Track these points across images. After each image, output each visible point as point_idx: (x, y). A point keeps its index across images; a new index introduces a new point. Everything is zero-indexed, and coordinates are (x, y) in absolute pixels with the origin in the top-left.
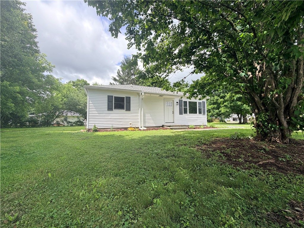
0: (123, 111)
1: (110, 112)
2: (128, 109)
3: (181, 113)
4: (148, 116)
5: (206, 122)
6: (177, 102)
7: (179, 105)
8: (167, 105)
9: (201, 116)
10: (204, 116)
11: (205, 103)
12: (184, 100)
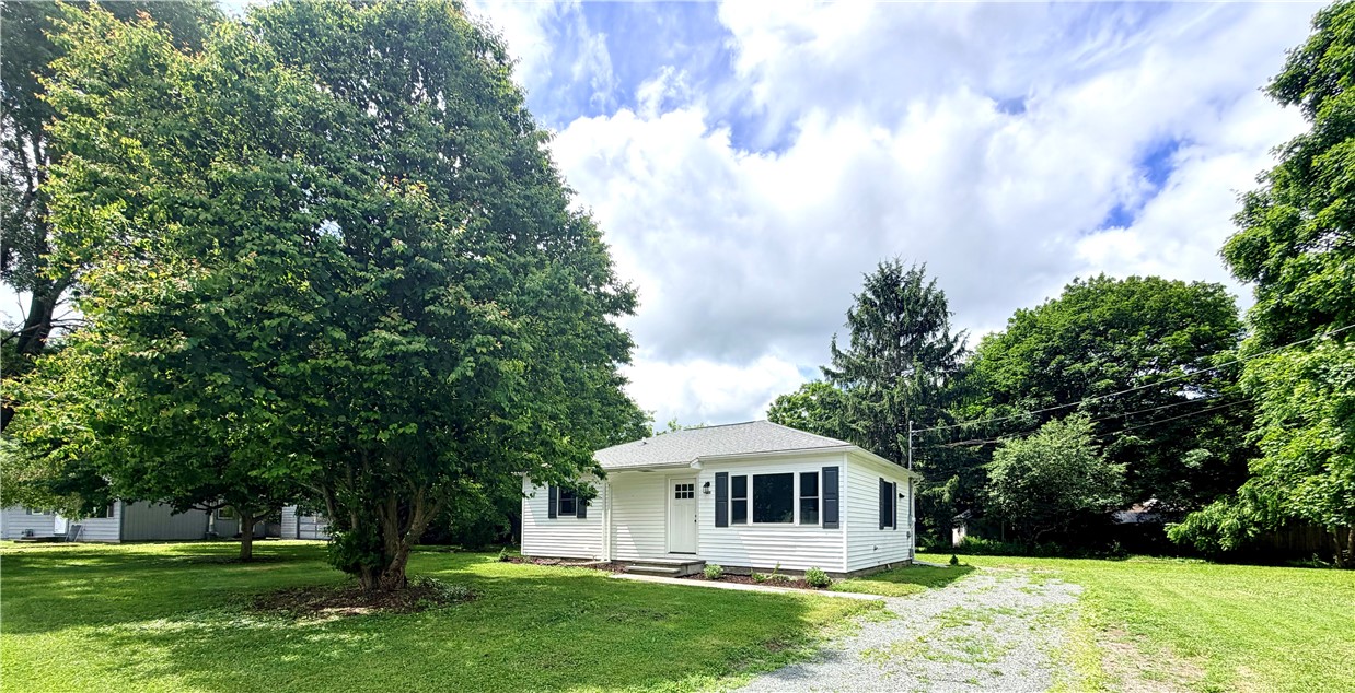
0: (573, 519)
1: (553, 521)
2: (582, 515)
3: (721, 521)
4: (623, 530)
5: (840, 560)
6: (708, 485)
7: (713, 493)
8: (678, 496)
9: (816, 531)
10: (829, 535)
11: (840, 474)
12: (733, 472)
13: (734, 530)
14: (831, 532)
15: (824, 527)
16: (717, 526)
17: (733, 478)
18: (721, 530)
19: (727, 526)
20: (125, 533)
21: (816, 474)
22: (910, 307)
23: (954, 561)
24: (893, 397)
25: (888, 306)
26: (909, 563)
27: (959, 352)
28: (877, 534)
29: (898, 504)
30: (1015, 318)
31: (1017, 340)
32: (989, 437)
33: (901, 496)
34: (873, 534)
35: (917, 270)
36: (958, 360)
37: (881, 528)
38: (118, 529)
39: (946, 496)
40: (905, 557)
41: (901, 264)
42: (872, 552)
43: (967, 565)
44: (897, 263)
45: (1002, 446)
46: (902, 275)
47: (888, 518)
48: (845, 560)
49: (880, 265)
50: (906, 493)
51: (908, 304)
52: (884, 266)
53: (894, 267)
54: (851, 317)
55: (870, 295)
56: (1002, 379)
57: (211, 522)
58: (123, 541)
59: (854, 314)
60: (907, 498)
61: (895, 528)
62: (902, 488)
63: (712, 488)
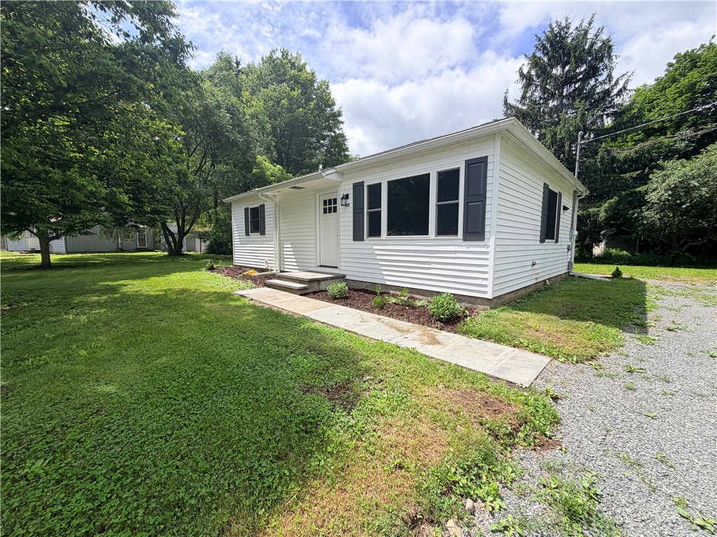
0: (258, 235)
1: (248, 238)
2: (263, 232)
3: (358, 236)
4: (287, 245)
5: (484, 282)
6: (347, 197)
7: (351, 205)
8: (325, 212)
9: (455, 245)
10: (471, 249)
11: (489, 167)
12: (369, 180)
13: (369, 243)
14: (474, 246)
15: (465, 239)
16: (354, 240)
17: (369, 187)
18: (359, 244)
19: (363, 240)
20: (68, 248)
21: (457, 171)
22: (577, 54)
23: (617, 274)
24: (555, 134)
25: (554, 62)
26: (569, 277)
27: (619, 93)
28: (537, 248)
29: (561, 216)
30: (674, 61)
31: (674, 80)
32: (645, 165)
33: (565, 208)
34: (531, 248)
35: (585, 24)
36: (618, 101)
37: (542, 241)
38: (64, 246)
39: (602, 215)
40: (563, 270)
41: (569, 21)
42: (530, 268)
43: (631, 278)
44: (566, 21)
45: (662, 168)
46: (570, 31)
47: (549, 231)
48: (489, 283)
49: (550, 25)
50: (570, 205)
51: (575, 52)
52: (554, 25)
53: (564, 24)
54: (522, 74)
55: (539, 54)
56: (655, 118)
57: (120, 242)
58: (68, 253)
59: (525, 72)
60: (570, 211)
61: (557, 241)
62: (567, 201)
63: (350, 201)
